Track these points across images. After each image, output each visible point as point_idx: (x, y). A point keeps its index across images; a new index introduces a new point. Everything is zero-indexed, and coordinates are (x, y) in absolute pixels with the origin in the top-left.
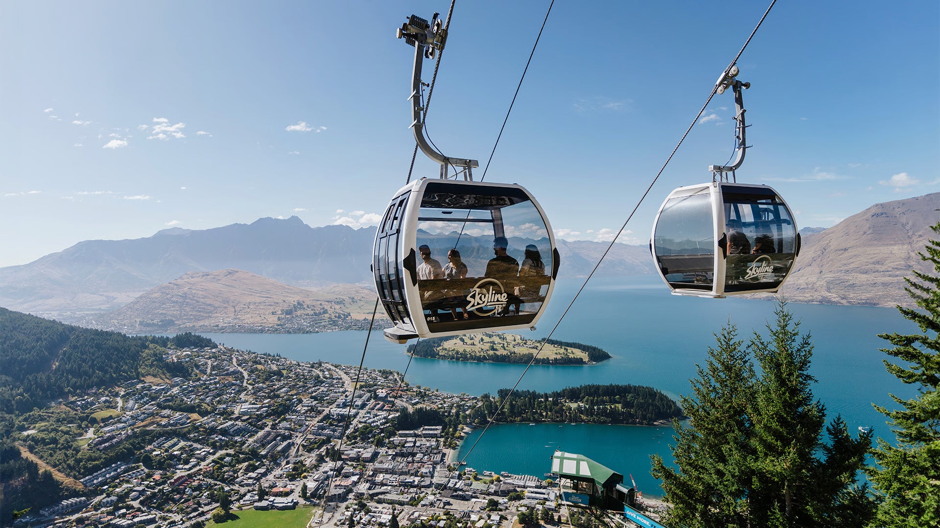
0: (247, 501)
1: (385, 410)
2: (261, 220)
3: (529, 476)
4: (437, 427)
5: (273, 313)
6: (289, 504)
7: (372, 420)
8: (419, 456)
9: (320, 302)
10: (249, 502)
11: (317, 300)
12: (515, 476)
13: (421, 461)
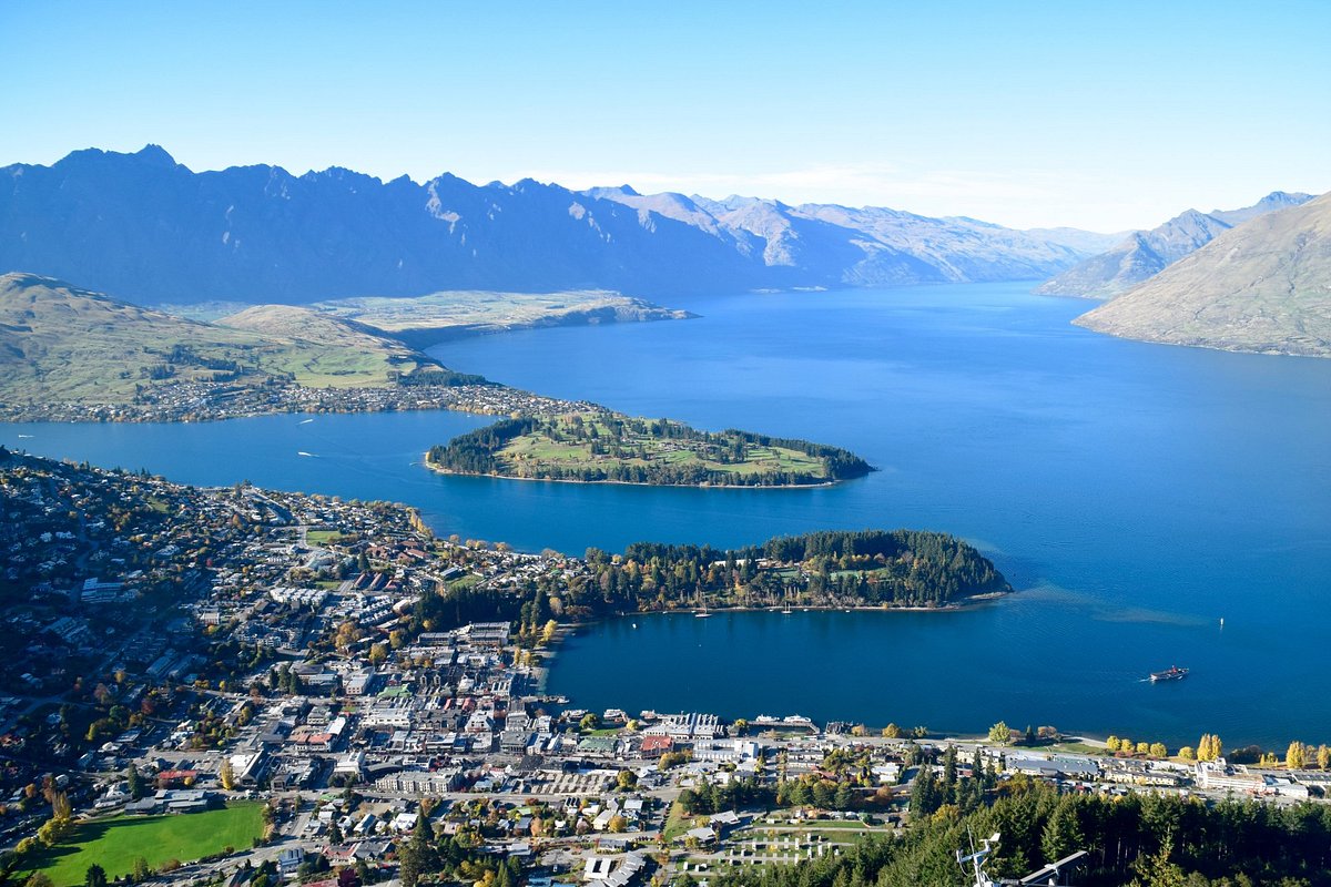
0: (108, 800)
1: (388, 590)
2: (76, 156)
3: (699, 716)
4: (500, 625)
5: (123, 376)
6: (201, 803)
7: (361, 611)
8: (464, 684)
9: (225, 349)
10: (114, 803)
11: (219, 345)
12: (669, 717)
13: (469, 694)
